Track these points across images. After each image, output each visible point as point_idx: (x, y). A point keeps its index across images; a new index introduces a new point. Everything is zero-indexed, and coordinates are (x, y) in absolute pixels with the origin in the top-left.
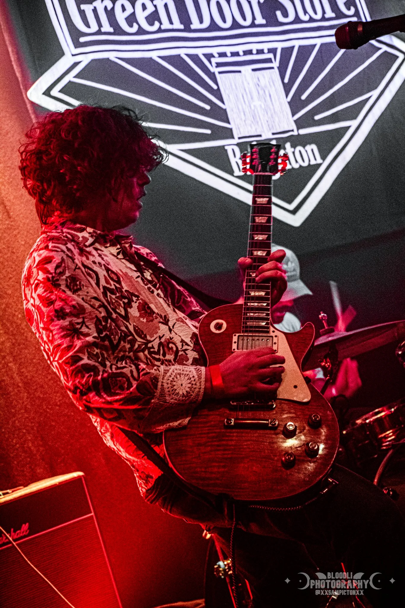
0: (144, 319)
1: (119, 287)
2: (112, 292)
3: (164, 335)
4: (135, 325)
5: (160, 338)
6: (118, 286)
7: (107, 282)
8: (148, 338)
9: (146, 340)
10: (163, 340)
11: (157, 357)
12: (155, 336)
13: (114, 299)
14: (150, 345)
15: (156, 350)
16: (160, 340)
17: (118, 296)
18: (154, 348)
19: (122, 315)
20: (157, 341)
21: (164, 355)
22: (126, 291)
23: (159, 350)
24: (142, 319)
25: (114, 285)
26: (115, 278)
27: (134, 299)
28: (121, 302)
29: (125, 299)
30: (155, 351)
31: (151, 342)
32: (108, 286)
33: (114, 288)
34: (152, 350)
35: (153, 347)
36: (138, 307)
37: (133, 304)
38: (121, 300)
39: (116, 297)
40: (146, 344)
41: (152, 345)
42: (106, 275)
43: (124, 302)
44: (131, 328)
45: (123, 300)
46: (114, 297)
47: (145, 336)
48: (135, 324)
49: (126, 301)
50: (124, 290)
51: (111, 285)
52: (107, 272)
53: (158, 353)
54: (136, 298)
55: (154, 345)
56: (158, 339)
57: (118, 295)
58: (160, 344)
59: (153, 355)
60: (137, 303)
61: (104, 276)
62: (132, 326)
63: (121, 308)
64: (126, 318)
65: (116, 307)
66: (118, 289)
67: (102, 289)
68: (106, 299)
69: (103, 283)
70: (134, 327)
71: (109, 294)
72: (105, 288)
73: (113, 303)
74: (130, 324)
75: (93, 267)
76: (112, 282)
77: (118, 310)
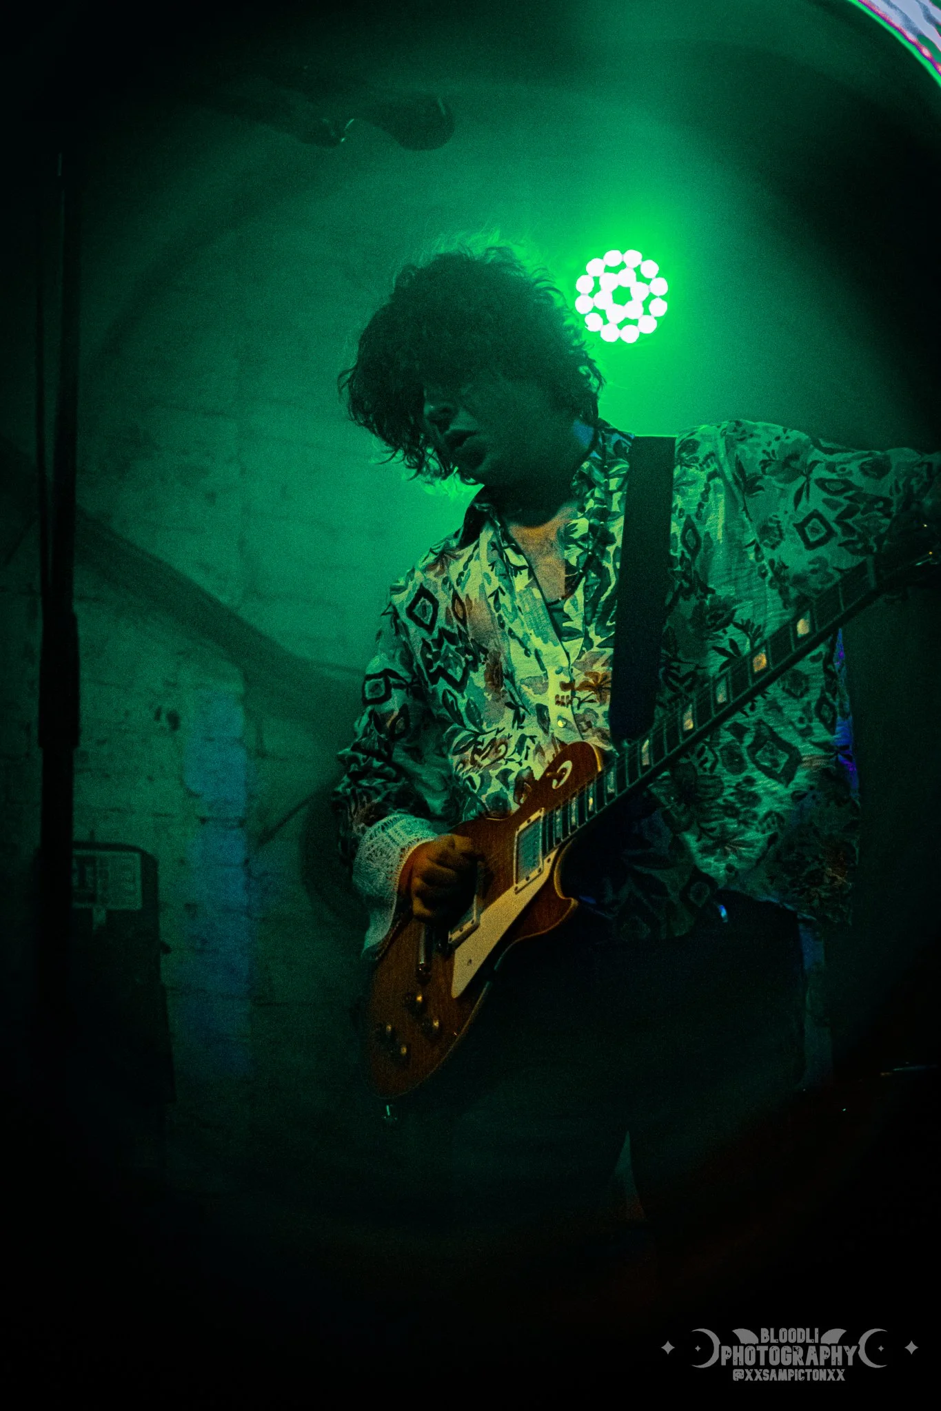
0: (489, 695)
1: (464, 633)
2: (452, 639)
3: (504, 729)
4: (472, 700)
5: (498, 732)
6: (462, 628)
7: (449, 621)
8: (484, 727)
9: (478, 729)
10: (500, 735)
12: (494, 727)
13: (452, 653)
14: (480, 738)
15: (483, 748)
16: (496, 735)
17: (458, 647)
18: (482, 745)
19: (455, 681)
20: (492, 735)
22: (473, 642)
24: (486, 694)
25: (458, 626)
26: (461, 613)
27: (482, 656)
28: (463, 659)
29: (469, 655)
31: (484, 733)
32: (448, 628)
33: (457, 632)
34: (479, 747)
35: (482, 743)
36: (486, 673)
37: (479, 666)
38: (463, 656)
39: (457, 650)
40: (477, 735)
41: (483, 739)
42: (450, 607)
44: (462, 703)
45: (467, 656)
46: (453, 648)
47: (481, 722)
48: (472, 698)
49: (470, 658)
50: (470, 639)
51: (453, 628)
52: (454, 602)
54: (486, 657)
55: (485, 740)
56: (495, 732)
57: (460, 644)
58: (493, 741)
60: (485, 665)
61: (447, 608)
62: (465, 701)
63: (458, 668)
64: (460, 686)
65: (449, 666)
66: (463, 636)
67: (436, 634)
68: (434, 650)
69: (441, 622)
70: (468, 704)
71: (446, 643)
72: (442, 632)
73: (446, 659)
74: (463, 697)
75: (436, 592)
76: (455, 621)
77: (450, 671)
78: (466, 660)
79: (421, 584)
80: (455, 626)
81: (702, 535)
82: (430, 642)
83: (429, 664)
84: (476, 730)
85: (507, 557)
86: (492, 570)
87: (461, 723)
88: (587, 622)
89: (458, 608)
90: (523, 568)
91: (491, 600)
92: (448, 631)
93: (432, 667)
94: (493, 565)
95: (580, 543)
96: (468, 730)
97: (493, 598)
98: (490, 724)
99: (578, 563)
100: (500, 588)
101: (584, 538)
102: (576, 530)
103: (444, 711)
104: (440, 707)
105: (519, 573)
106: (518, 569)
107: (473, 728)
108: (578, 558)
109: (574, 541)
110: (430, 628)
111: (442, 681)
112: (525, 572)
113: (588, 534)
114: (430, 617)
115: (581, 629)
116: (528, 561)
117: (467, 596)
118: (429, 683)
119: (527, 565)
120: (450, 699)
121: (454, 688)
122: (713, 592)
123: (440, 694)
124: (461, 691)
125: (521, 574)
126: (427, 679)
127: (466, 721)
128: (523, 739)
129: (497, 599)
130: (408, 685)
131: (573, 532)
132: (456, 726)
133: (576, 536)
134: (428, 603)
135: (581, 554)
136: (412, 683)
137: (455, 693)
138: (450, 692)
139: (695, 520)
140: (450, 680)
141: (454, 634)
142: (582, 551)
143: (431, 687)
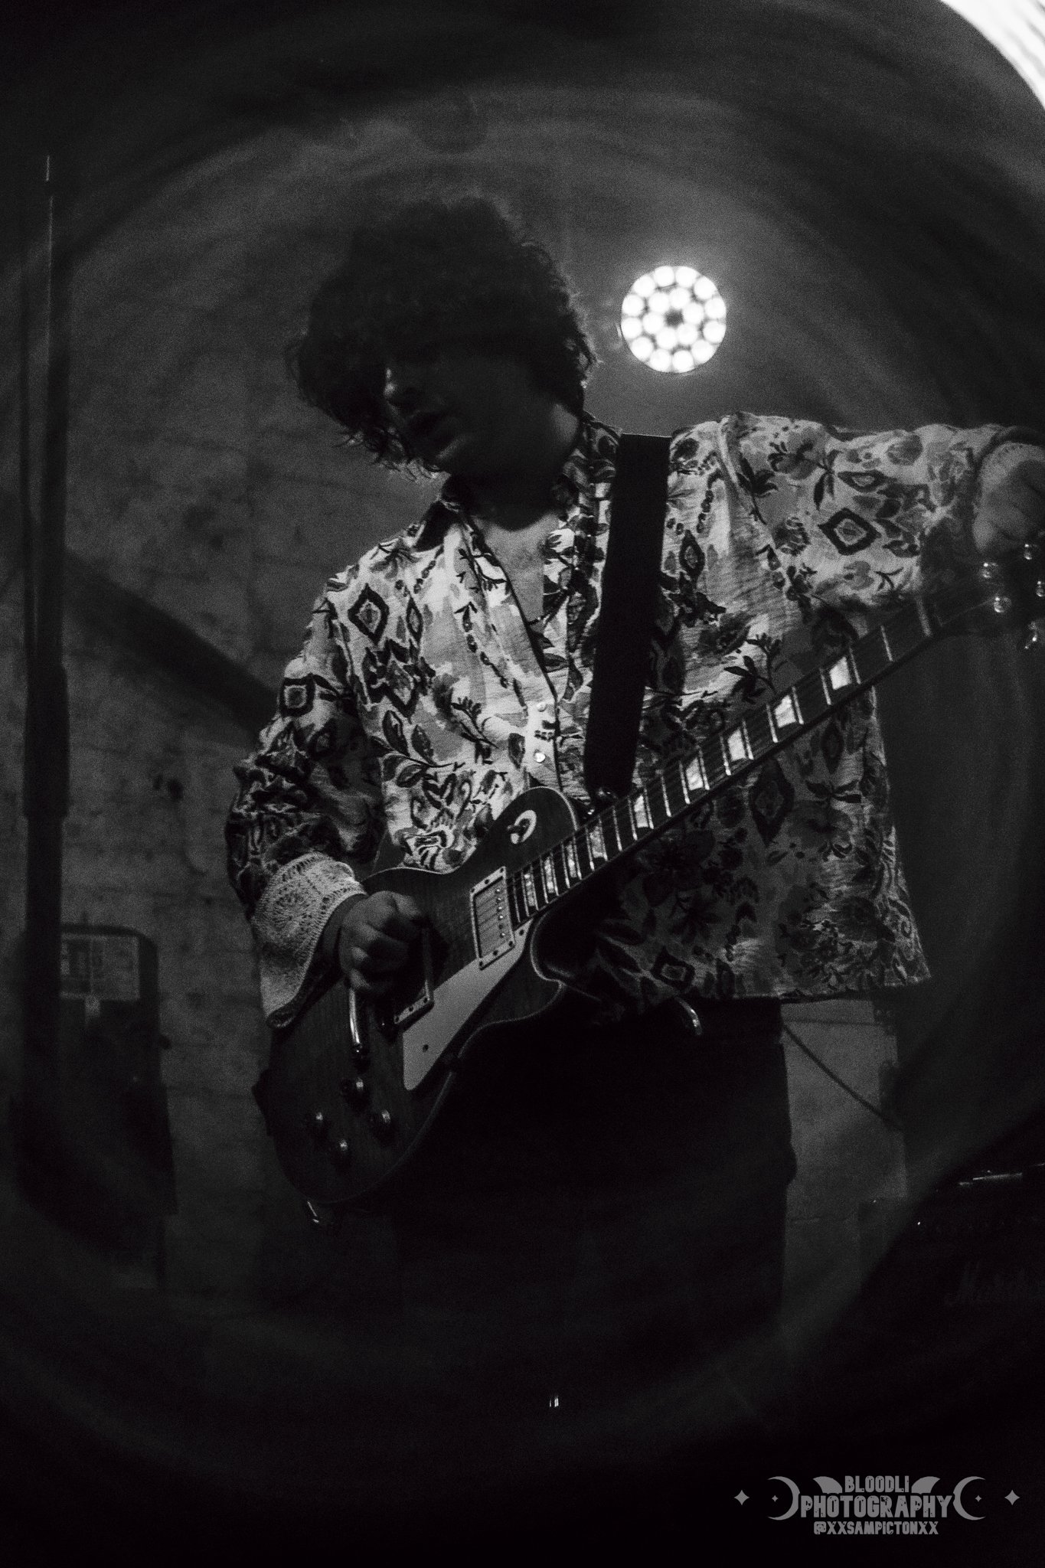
0: (441, 723)
1: (415, 648)
2: (401, 654)
3: (464, 764)
4: (421, 728)
5: (457, 766)
6: (415, 643)
7: (400, 632)
8: (435, 758)
9: (427, 760)
10: (458, 772)
11: (437, 797)
12: (449, 760)
13: (399, 670)
14: (431, 771)
15: (439, 785)
16: (455, 770)
17: (410, 666)
18: (436, 780)
19: (401, 703)
20: (449, 770)
21: (449, 800)
23: (444, 788)
24: (438, 722)
25: (410, 641)
26: (416, 625)
27: (427, 678)
28: (411, 680)
29: (417, 675)
30: (436, 786)
31: (436, 766)
32: (398, 641)
33: (408, 647)
34: (432, 782)
35: (435, 778)
38: (411, 675)
39: (405, 667)
40: (425, 767)
41: (436, 773)
42: (404, 616)
43: (415, 680)
44: (408, 730)
45: (415, 677)
46: (401, 665)
47: (431, 753)
48: (420, 725)
50: (421, 658)
51: (404, 641)
52: (409, 611)
53: (440, 791)
55: (438, 774)
56: (451, 768)
57: (409, 662)
58: (451, 778)
59: (431, 793)
61: (400, 618)
62: (412, 727)
63: (406, 689)
64: (408, 709)
65: (396, 685)
66: (414, 651)
67: (381, 644)
68: (379, 664)
69: (390, 632)
70: (415, 731)
71: (393, 658)
72: (390, 644)
73: (391, 677)
74: (410, 723)
75: (387, 597)
76: (408, 633)
77: (397, 692)
79: (367, 585)
80: (407, 640)
81: (705, 550)
82: (375, 654)
83: (371, 679)
84: (425, 762)
85: (479, 568)
86: (461, 582)
87: (404, 751)
88: (570, 648)
89: (415, 620)
90: (501, 581)
91: (460, 617)
92: (398, 644)
93: (375, 683)
94: (462, 575)
95: (563, 557)
96: (412, 760)
97: (462, 614)
98: (443, 757)
99: (560, 579)
100: (470, 603)
101: (568, 552)
102: (559, 543)
103: (380, 735)
104: (378, 729)
105: (494, 587)
106: (493, 583)
107: (419, 758)
108: (560, 574)
109: (557, 555)
110: (375, 637)
111: (385, 700)
112: (502, 586)
113: (573, 547)
114: (377, 623)
115: (564, 656)
116: (506, 574)
117: (426, 607)
118: (368, 699)
119: (505, 579)
120: (395, 722)
121: (400, 711)
122: (723, 610)
123: (382, 716)
124: (408, 715)
125: (497, 588)
126: (366, 694)
127: (411, 750)
128: (490, 777)
129: (466, 617)
130: (339, 697)
131: (555, 545)
132: (396, 753)
133: (559, 549)
134: (374, 608)
135: (564, 570)
136: (344, 695)
137: (401, 717)
138: (394, 714)
139: (695, 533)
140: (396, 701)
141: (405, 649)
142: (565, 567)
143: (369, 706)
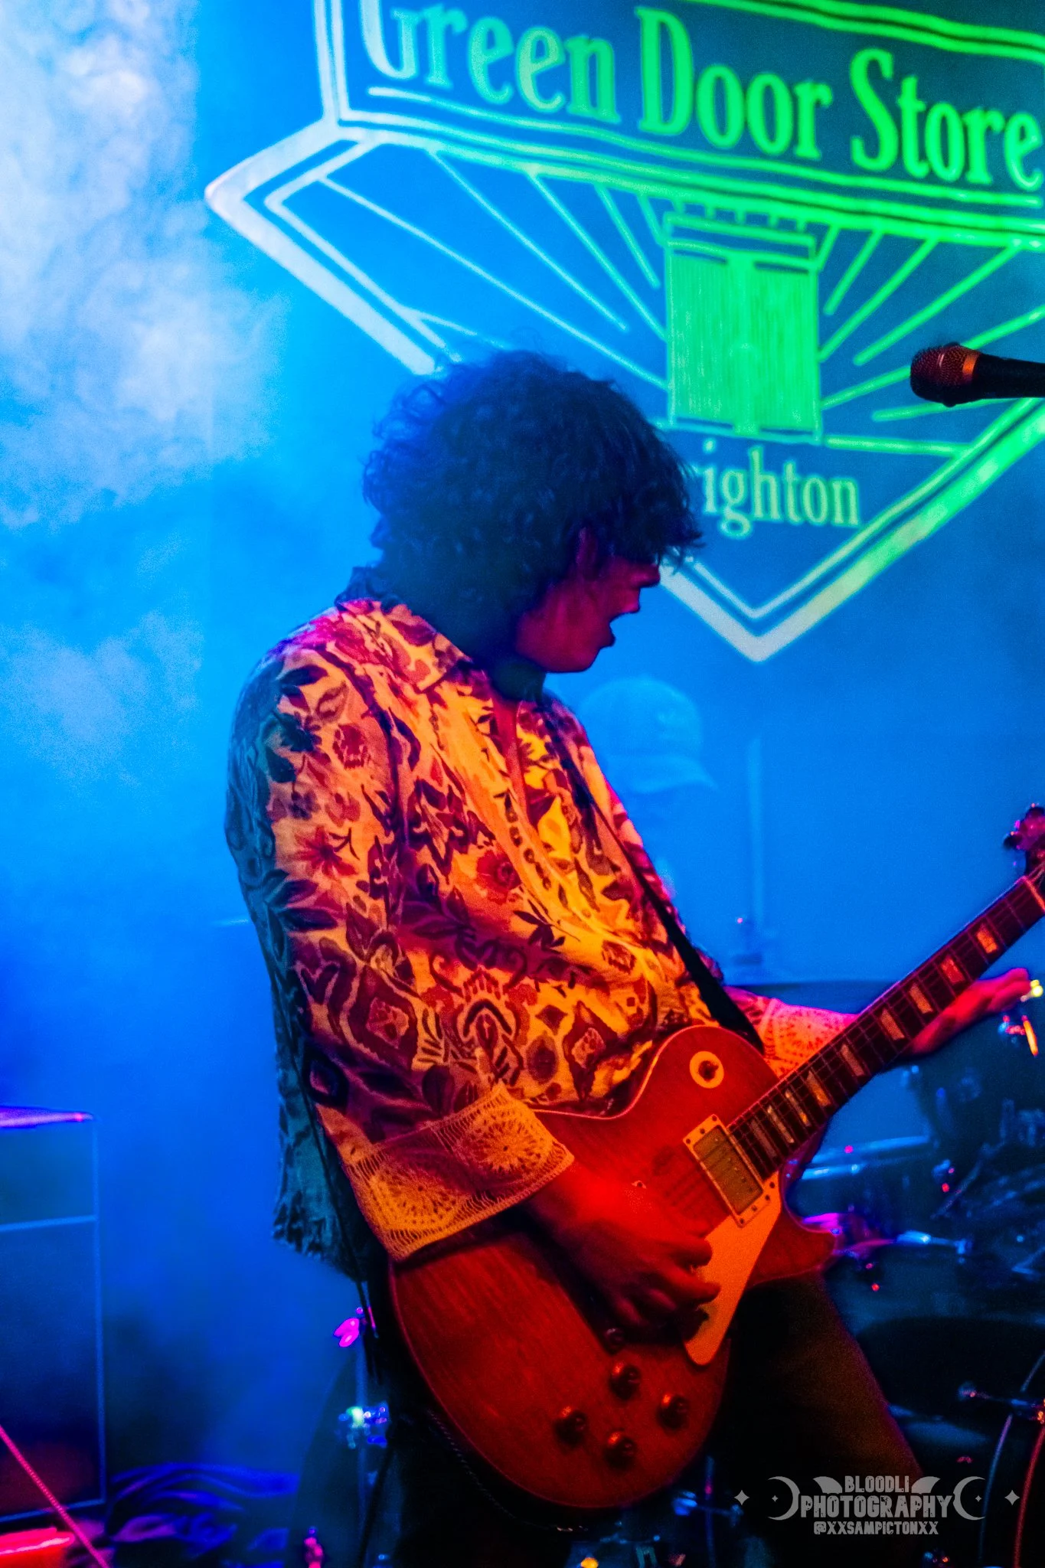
1: (458, 798)
2: (435, 798)
6: (457, 792)
7: (434, 774)
17: (445, 815)
19: (439, 856)
22: (470, 813)
25: (450, 788)
27: (481, 838)
28: (445, 830)
29: (457, 829)
32: (433, 783)
33: (446, 792)
36: (481, 860)
37: (472, 849)
38: (447, 827)
45: (454, 829)
46: (433, 810)
49: (459, 833)
50: (465, 809)
51: (440, 784)
54: (487, 839)
57: (447, 811)
60: (484, 850)
61: (434, 759)
63: (440, 840)
65: (434, 835)
66: (455, 802)
68: (421, 804)
69: (421, 771)
70: (452, 893)
71: (424, 800)
75: (415, 730)
76: (445, 778)
78: (451, 834)
80: (444, 784)
87: (437, 907)
91: (500, 801)
92: (432, 788)
94: (485, 751)
96: (446, 917)
97: (503, 799)
100: (509, 791)
111: (426, 850)
114: (406, 755)
120: (431, 878)
124: (445, 874)
127: (445, 909)
129: (508, 805)
134: (402, 738)
137: (439, 873)
138: (432, 869)
140: (435, 854)
141: (441, 794)
143: (408, 850)
